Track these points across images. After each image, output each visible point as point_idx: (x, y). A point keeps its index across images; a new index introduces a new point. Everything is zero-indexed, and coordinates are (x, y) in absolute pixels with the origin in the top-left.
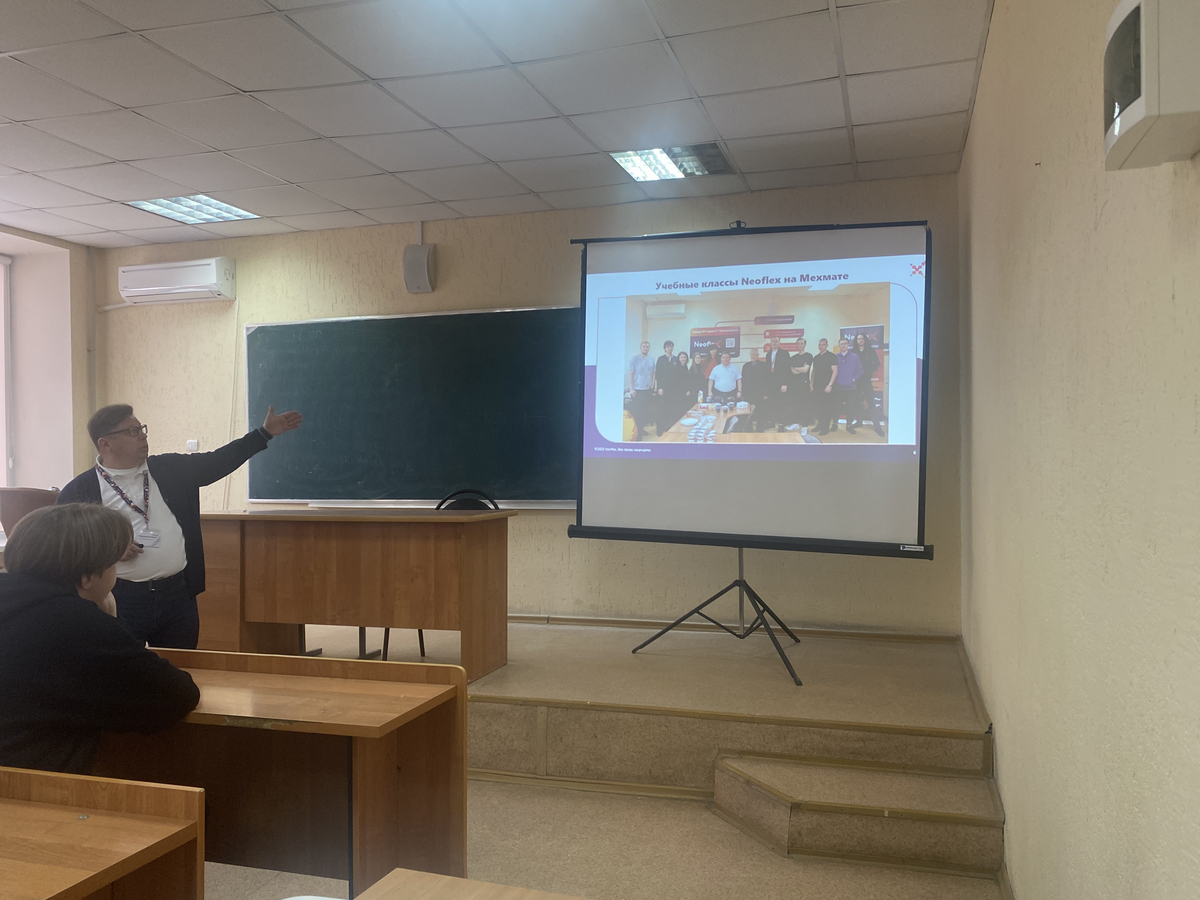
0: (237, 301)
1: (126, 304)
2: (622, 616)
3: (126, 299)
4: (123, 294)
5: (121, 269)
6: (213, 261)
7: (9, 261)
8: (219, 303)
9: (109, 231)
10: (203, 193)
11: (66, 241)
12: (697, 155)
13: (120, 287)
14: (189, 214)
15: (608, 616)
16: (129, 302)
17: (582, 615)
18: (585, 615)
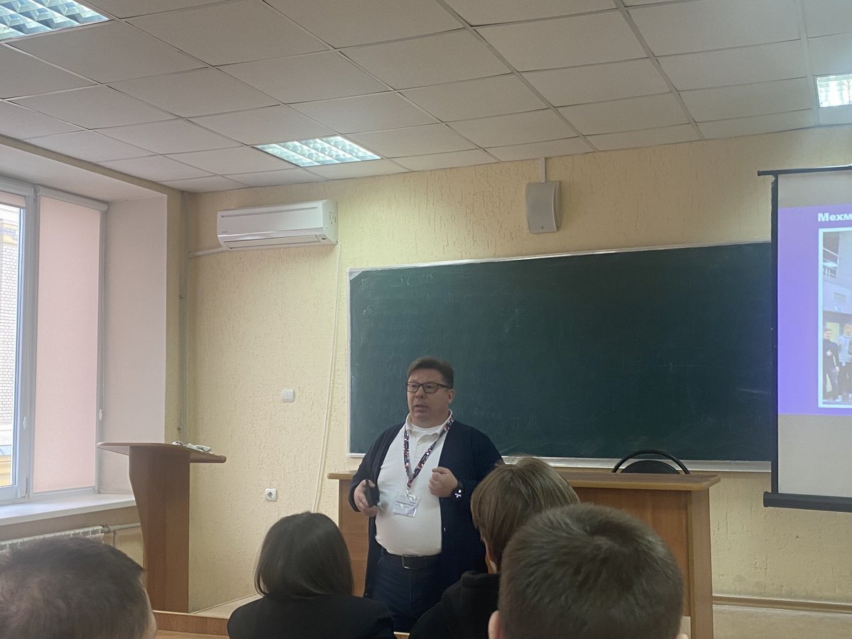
0: (338, 246)
1: (220, 249)
2: (796, 597)
4: (221, 239)
5: (219, 214)
6: (319, 205)
7: (105, 208)
8: (321, 247)
9: (215, 175)
10: (341, 135)
11: (165, 186)
13: (218, 232)
14: (310, 156)
15: (778, 596)
16: (225, 247)
17: (745, 594)
18: (748, 594)
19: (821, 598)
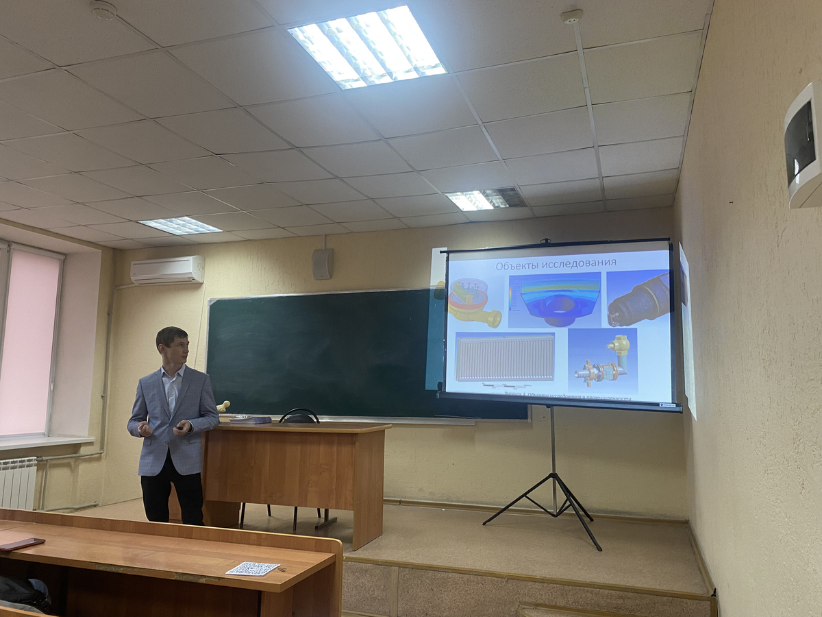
0: (204, 285)
1: (133, 285)
3: (134, 282)
4: (133, 279)
5: (133, 263)
6: (191, 258)
7: (62, 257)
8: (191, 285)
9: (127, 239)
10: (187, 216)
11: (99, 245)
12: (503, 195)
13: (131, 274)
14: (177, 229)
15: (441, 500)
16: (136, 283)
17: (424, 499)
18: (426, 499)
19: (465, 502)
